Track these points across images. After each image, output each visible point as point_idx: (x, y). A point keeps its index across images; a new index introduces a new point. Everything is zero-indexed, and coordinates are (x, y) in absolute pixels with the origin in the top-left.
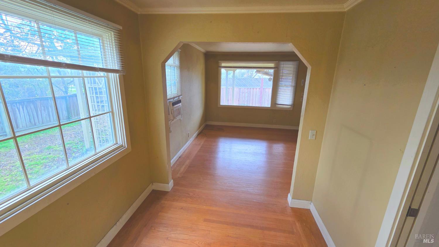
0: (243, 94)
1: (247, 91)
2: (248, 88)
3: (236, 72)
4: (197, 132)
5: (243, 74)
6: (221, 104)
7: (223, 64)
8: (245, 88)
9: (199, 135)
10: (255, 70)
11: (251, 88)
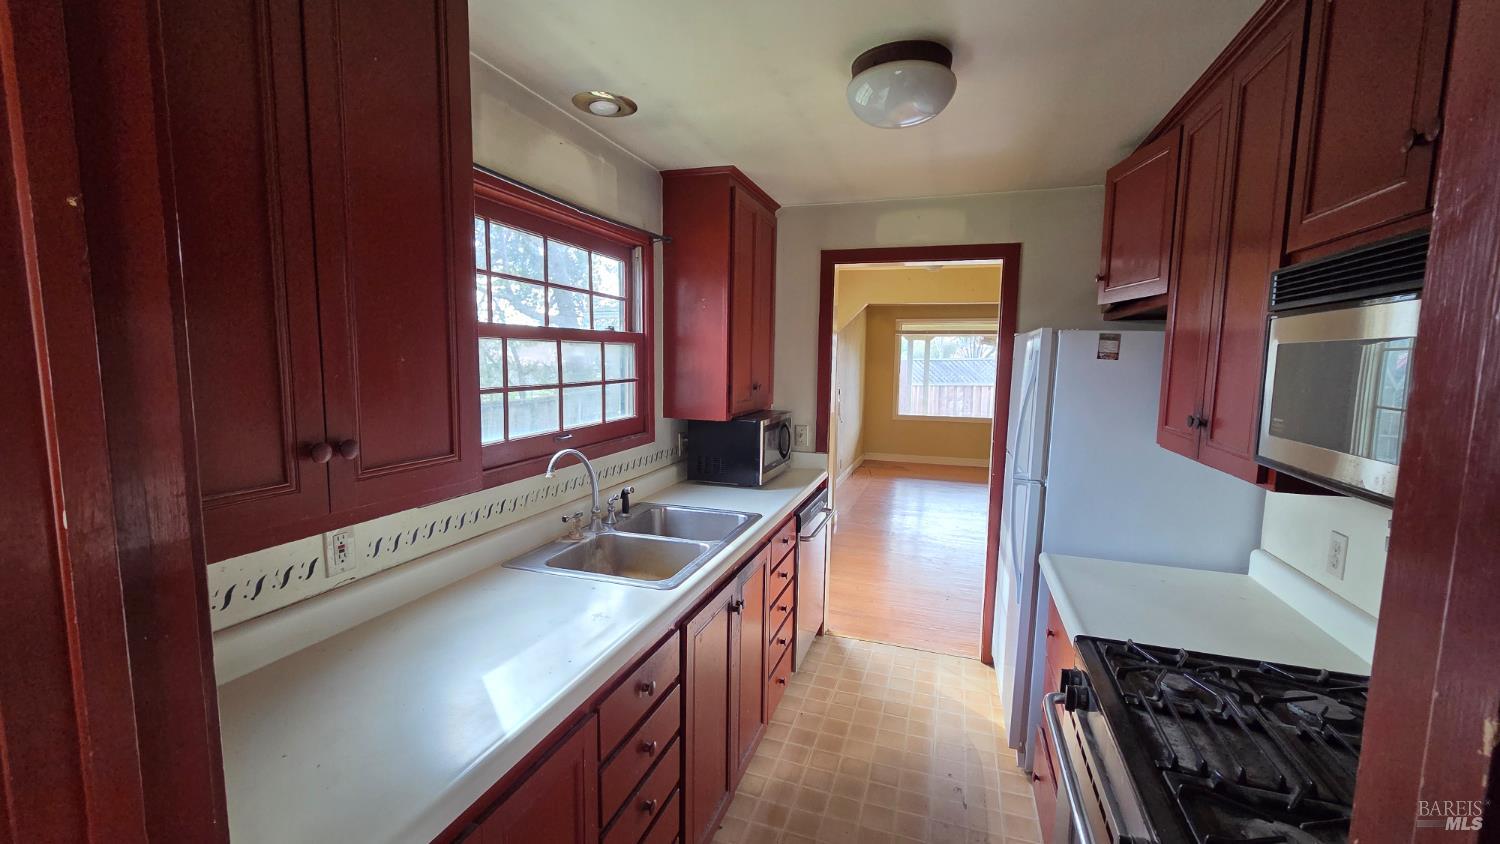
0: (952, 403)
1: (962, 394)
2: (965, 387)
3: (932, 342)
4: (851, 467)
5: (948, 351)
6: (901, 412)
7: (905, 327)
8: (956, 387)
9: (854, 472)
10: (980, 337)
11: (972, 387)
